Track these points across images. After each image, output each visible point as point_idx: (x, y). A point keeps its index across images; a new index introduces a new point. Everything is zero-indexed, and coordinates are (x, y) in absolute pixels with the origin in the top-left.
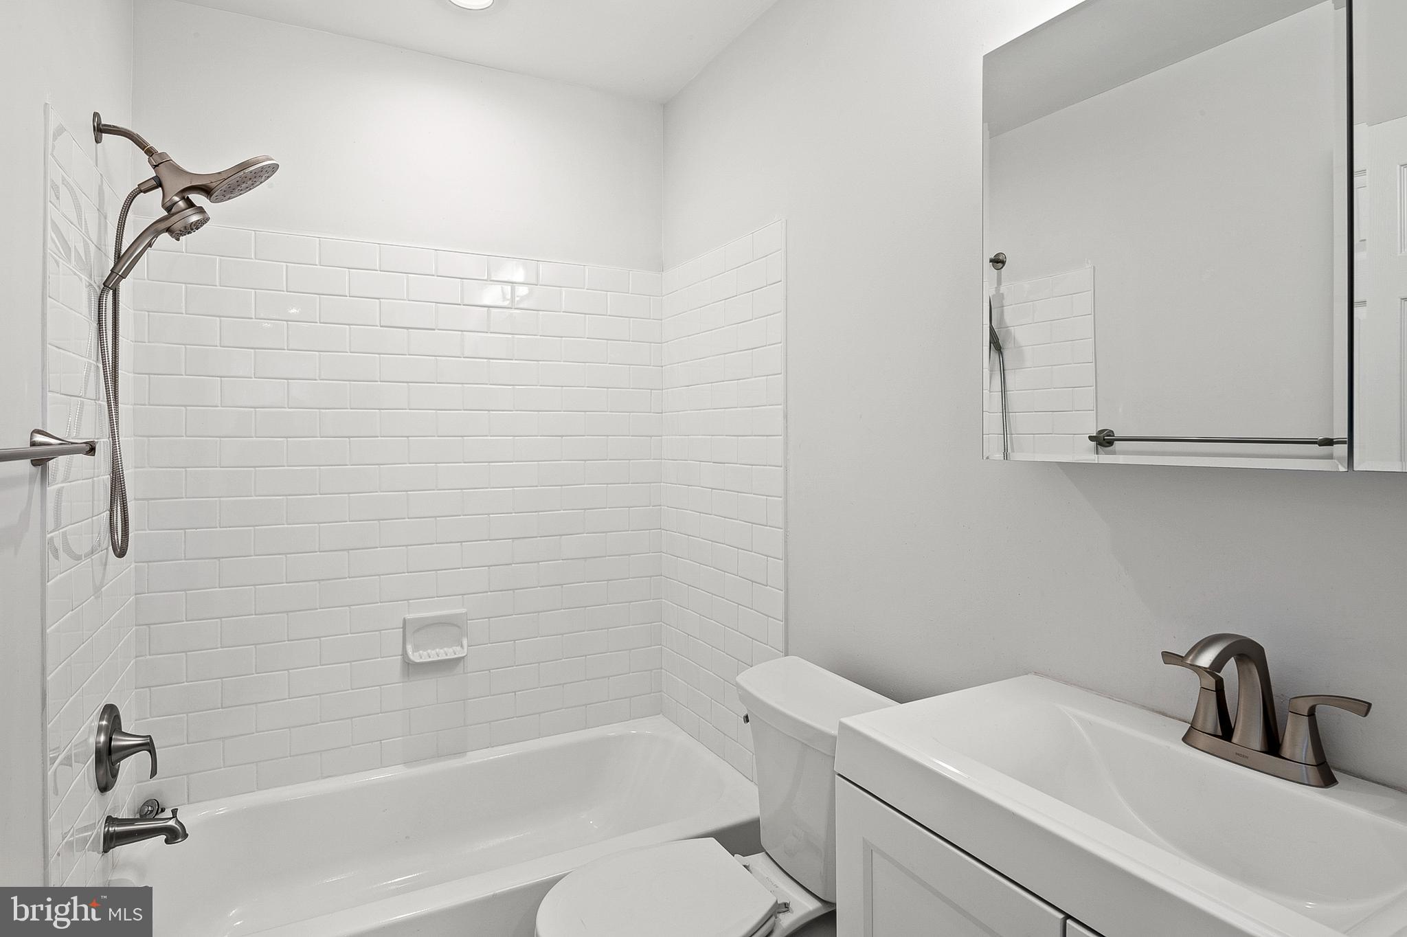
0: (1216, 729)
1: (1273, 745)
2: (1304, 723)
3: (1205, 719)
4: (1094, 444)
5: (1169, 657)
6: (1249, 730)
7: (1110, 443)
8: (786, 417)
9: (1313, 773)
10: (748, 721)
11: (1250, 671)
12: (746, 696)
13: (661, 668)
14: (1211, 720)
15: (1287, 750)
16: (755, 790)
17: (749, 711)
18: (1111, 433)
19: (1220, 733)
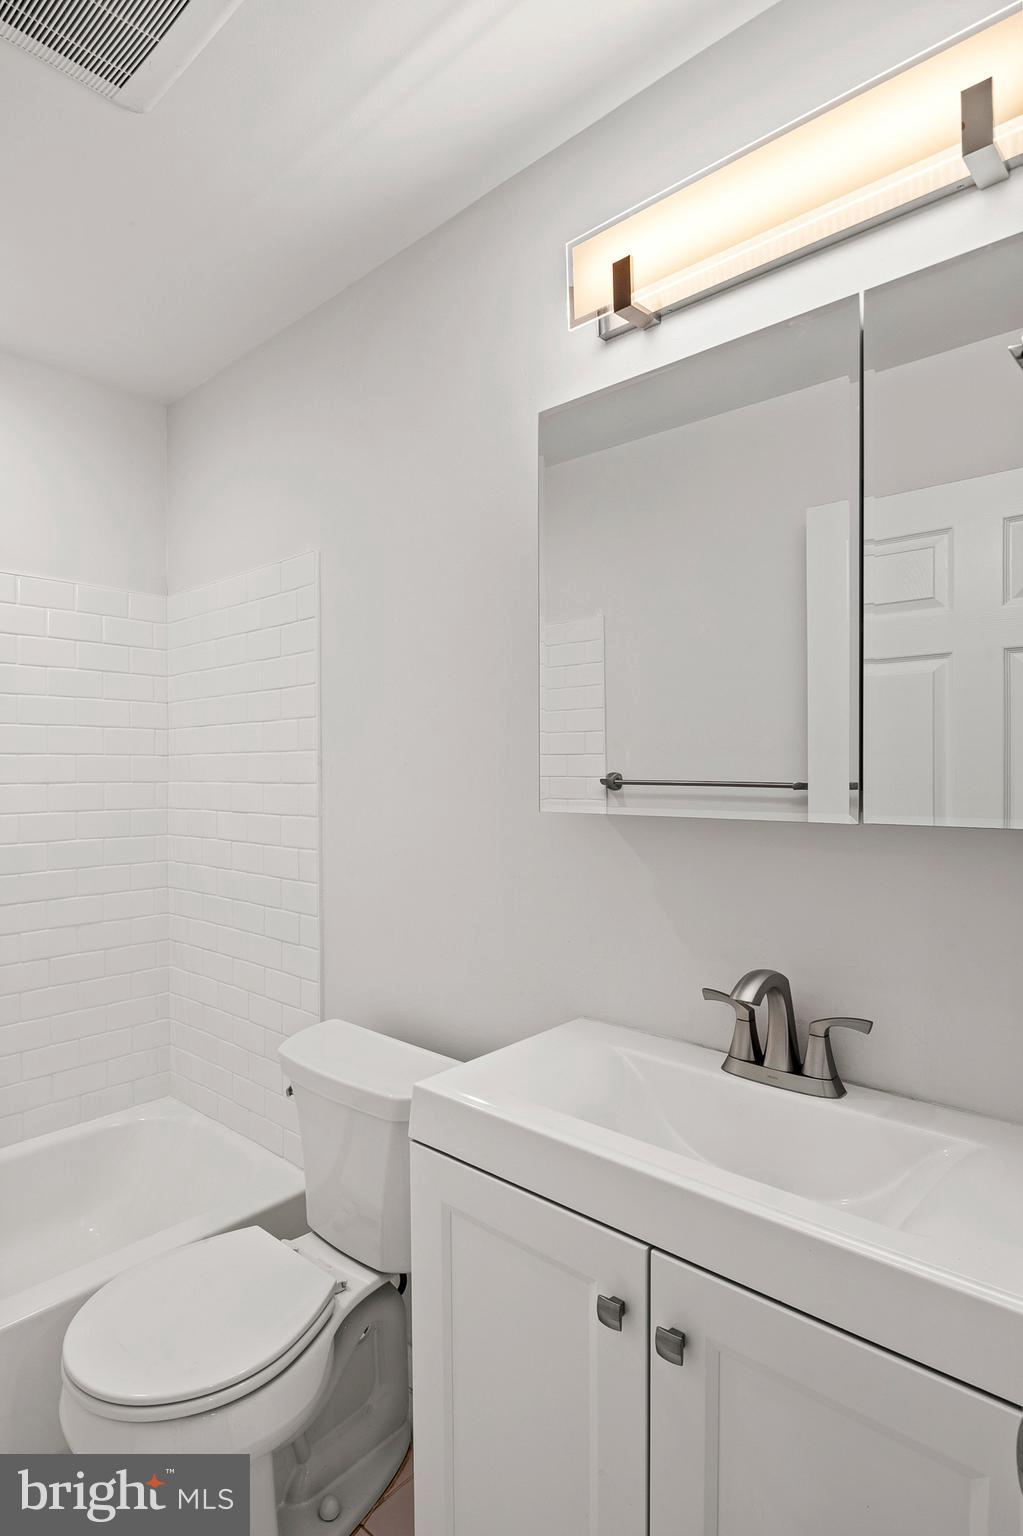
0: (749, 1055)
1: (796, 1067)
2: (821, 1042)
3: (740, 1048)
4: (604, 786)
5: (709, 993)
6: (777, 1055)
7: (619, 786)
8: (320, 763)
9: (828, 1086)
10: (291, 1094)
11: (778, 1002)
12: (287, 1065)
13: (170, 1044)
14: (744, 1048)
15: (807, 1070)
16: (303, 1174)
17: (293, 1082)
18: (619, 777)
19: (752, 1058)
